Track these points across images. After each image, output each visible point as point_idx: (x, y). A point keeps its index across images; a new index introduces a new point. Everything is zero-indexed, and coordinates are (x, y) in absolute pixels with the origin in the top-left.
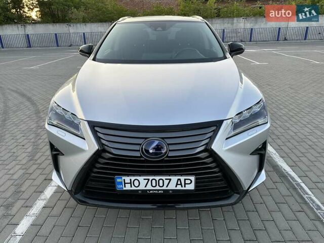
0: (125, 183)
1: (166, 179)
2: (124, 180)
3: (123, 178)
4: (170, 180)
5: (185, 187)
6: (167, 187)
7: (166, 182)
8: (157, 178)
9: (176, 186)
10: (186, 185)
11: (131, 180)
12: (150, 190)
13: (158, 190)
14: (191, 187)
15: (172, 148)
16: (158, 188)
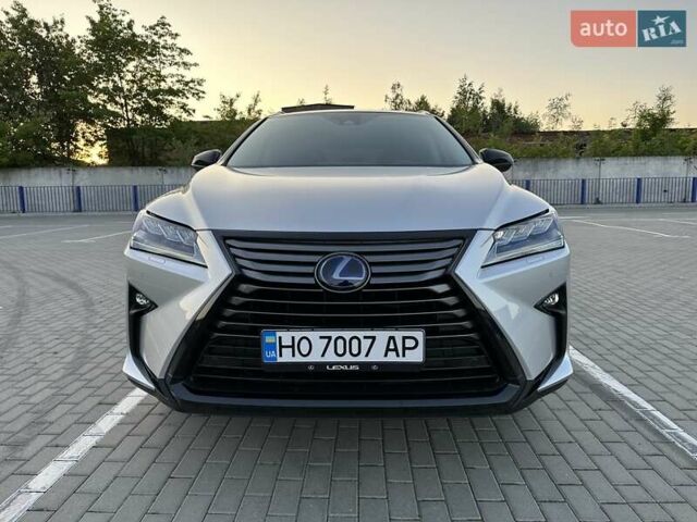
0: (281, 347)
1: (365, 337)
2: (280, 338)
3: (279, 334)
4: (374, 338)
5: (404, 355)
6: (367, 355)
7: (366, 344)
8: (347, 334)
9: (386, 355)
10: (407, 351)
11: (293, 338)
12: (331, 364)
13: (349, 364)
14: (416, 356)
15: (376, 270)
16: (348, 358)
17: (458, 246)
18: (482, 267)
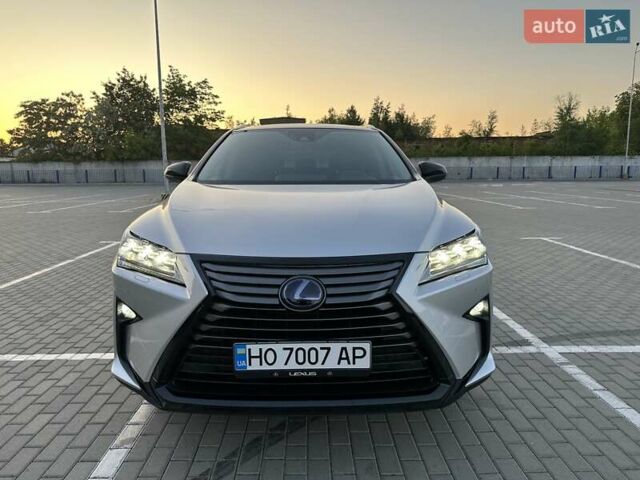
0: (250, 357)
1: (322, 348)
2: (250, 350)
3: (248, 347)
4: (329, 349)
5: (354, 363)
6: (323, 364)
7: (322, 354)
8: (307, 346)
9: (339, 363)
10: (357, 360)
11: (261, 350)
12: (293, 371)
13: (308, 371)
14: (364, 363)
15: (331, 291)
16: (307, 366)
17: (398, 268)
18: (419, 285)
